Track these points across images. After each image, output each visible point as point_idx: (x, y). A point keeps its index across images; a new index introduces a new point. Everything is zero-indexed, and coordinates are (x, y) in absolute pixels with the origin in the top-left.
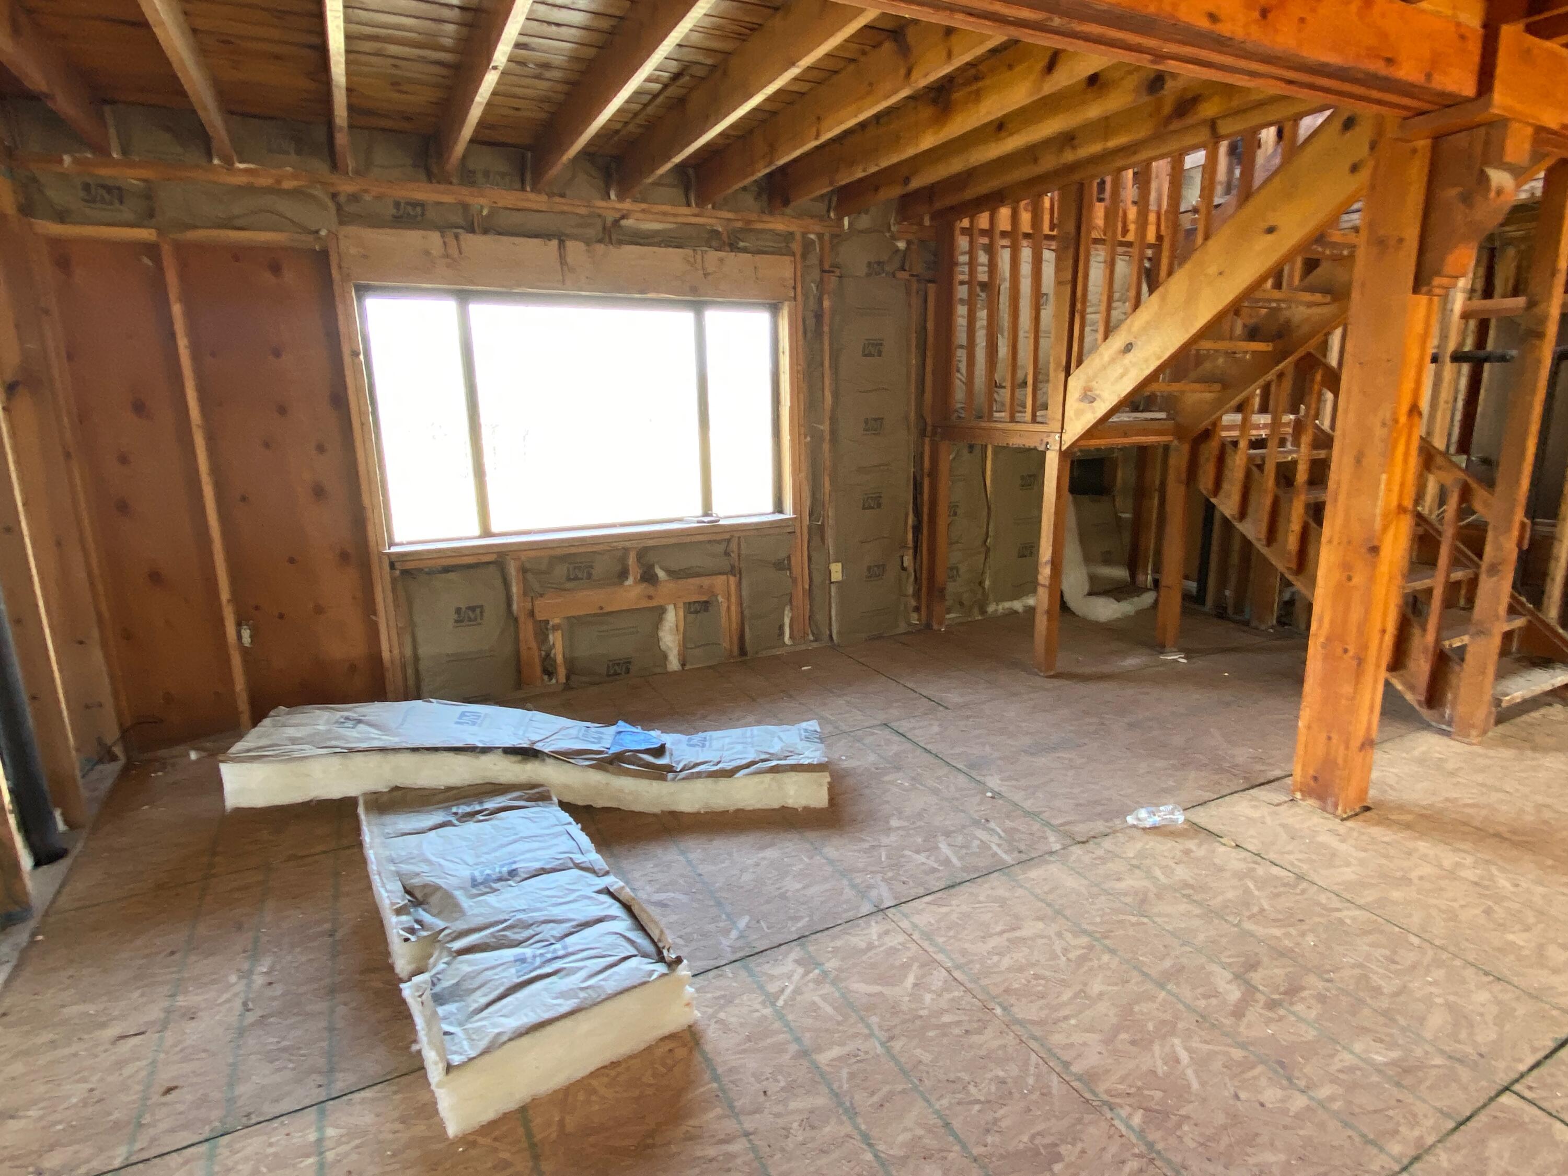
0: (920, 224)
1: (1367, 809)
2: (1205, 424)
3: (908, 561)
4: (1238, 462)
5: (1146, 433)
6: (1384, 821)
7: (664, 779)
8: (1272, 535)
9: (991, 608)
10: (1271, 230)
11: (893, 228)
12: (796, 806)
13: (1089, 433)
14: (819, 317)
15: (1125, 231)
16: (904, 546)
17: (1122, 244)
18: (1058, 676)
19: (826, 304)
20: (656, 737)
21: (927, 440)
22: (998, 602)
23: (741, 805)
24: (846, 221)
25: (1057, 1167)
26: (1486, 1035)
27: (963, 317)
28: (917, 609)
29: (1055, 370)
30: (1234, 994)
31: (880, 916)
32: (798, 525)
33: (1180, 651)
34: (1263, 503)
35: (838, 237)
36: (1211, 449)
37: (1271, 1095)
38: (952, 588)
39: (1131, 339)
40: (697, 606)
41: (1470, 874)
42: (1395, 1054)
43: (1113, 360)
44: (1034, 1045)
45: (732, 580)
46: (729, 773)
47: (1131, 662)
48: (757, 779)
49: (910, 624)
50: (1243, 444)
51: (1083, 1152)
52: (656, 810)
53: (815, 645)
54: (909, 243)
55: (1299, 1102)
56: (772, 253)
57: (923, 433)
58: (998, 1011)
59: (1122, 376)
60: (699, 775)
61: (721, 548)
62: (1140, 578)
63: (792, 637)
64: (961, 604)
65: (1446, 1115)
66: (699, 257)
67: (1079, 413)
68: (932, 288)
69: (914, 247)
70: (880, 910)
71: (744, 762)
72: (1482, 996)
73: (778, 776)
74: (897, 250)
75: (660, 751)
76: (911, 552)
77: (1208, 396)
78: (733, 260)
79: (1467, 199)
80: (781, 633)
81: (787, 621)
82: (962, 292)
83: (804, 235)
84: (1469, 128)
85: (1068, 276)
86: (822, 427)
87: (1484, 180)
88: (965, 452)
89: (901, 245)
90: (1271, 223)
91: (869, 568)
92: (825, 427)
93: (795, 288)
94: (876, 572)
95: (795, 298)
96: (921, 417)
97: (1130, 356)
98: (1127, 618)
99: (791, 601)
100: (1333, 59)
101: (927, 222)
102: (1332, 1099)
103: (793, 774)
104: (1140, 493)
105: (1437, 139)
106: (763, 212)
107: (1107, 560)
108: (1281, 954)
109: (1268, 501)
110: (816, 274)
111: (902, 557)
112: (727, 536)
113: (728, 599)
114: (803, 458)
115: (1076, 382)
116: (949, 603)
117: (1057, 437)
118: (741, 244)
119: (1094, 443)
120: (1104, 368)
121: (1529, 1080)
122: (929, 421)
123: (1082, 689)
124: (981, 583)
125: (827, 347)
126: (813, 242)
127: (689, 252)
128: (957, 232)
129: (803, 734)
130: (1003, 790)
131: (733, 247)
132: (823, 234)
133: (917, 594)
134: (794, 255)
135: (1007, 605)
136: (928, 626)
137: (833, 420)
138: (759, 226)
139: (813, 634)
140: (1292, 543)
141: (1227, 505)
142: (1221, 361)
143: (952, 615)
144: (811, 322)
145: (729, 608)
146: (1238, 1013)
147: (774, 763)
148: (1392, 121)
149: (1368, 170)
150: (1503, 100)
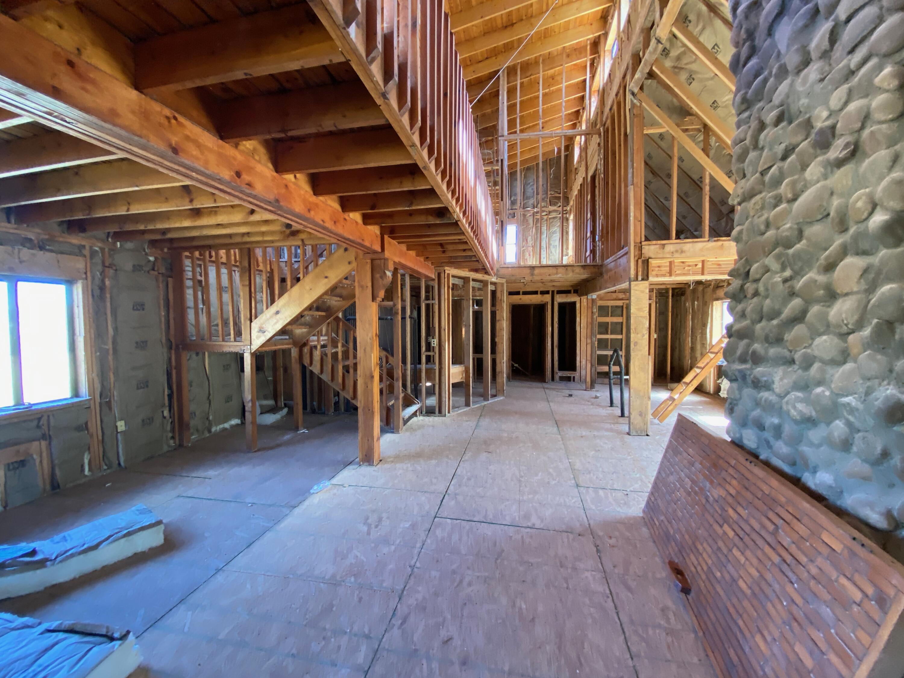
0: (162, 250)
1: (381, 461)
2: (305, 340)
3: (166, 413)
4: (317, 354)
5: (283, 344)
6: (386, 462)
7: (45, 566)
8: (333, 379)
9: (213, 429)
10: (326, 277)
11: (147, 250)
12: (143, 550)
13: (263, 346)
14: (102, 288)
15: (258, 266)
16: (163, 406)
17: (257, 270)
18: (259, 450)
19: (107, 283)
20: (25, 546)
21: (173, 352)
22: (216, 425)
23: (105, 564)
24: (118, 244)
25: (334, 609)
26: (427, 507)
27: (189, 294)
28: (173, 438)
29: (245, 320)
30: (365, 529)
31: (221, 572)
32: (92, 402)
33: (304, 428)
34: (328, 368)
35: (113, 250)
36: (306, 350)
37: (385, 550)
38: (192, 423)
39: (278, 309)
40: (16, 465)
41: (410, 469)
42: (410, 523)
43: (271, 317)
44: (310, 579)
45: (44, 443)
46: (95, 547)
47: (287, 437)
48: (117, 543)
49: (169, 446)
50: (319, 347)
51: (340, 599)
52: (42, 588)
53: (109, 471)
54: (156, 259)
55: (393, 548)
56: (70, 254)
57: (170, 348)
58: (291, 576)
59: (276, 323)
60: (72, 556)
61: (35, 423)
62: (279, 403)
63: (90, 470)
64: (198, 430)
65: (425, 531)
66: (16, 251)
67: (258, 337)
68: (170, 280)
69: (159, 261)
70: (218, 570)
71: (103, 538)
72: (423, 498)
73: (131, 537)
74: (149, 261)
75: (34, 553)
76: (168, 408)
77: (305, 330)
78: (43, 256)
79: (381, 277)
80: (83, 470)
81: (86, 461)
82: (189, 283)
83: (91, 247)
84: (380, 259)
85: (247, 283)
86: (107, 347)
87: (385, 273)
88: (194, 356)
89: (152, 259)
90: (326, 275)
91: (143, 421)
92: (110, 346)
93: (86, 273)
94: (148, 422)
95: (86, 279)
96: (169, 340)
97: (278, 316)
98: (278, 422)
99: (89, 449)
100: (351, 237)
101: (166, 250)
102: (400, 542)
103: (141, 532)
104: (275, 369)
105: (372, 260)
106: (64, 233)
107: (266, 398)
108: (373, 511)
109: (330, 366)
110: (100, 267)
111: (163, 412)
112: (39, 416)
113: (41, 456)
114: (94, 363)
115: (256, 324)
116: (192, 431)
117: (249, 347)
118: (48, 247)
119: (265, 349)
120: (268, 320)
121: (439, 512)
122: (173, 341)
123: (271, 452)
124: (208, 418)
125: (108, 304)
126: (96, 251)
127: (9, 248)
128: (184, 257)
129: (137, 512)
130: (255, 501)
131: (41, 248)
132: (104, 249)
133: (173, 430)
134: (85, 256)
135: (221, 426)
136: (181, 445)
137: (114, 342)
138: (61, 239)
139: (106, 465)
140: (340, 380)
141: (316, 369)
142: (307, 318)
143: (193, 437)
144: (97, 292)
145: (41, 462)
146: (369, 533)
147: (126, 532)
148: (361, 253)
149: (354, 264)
150: (387, 254)
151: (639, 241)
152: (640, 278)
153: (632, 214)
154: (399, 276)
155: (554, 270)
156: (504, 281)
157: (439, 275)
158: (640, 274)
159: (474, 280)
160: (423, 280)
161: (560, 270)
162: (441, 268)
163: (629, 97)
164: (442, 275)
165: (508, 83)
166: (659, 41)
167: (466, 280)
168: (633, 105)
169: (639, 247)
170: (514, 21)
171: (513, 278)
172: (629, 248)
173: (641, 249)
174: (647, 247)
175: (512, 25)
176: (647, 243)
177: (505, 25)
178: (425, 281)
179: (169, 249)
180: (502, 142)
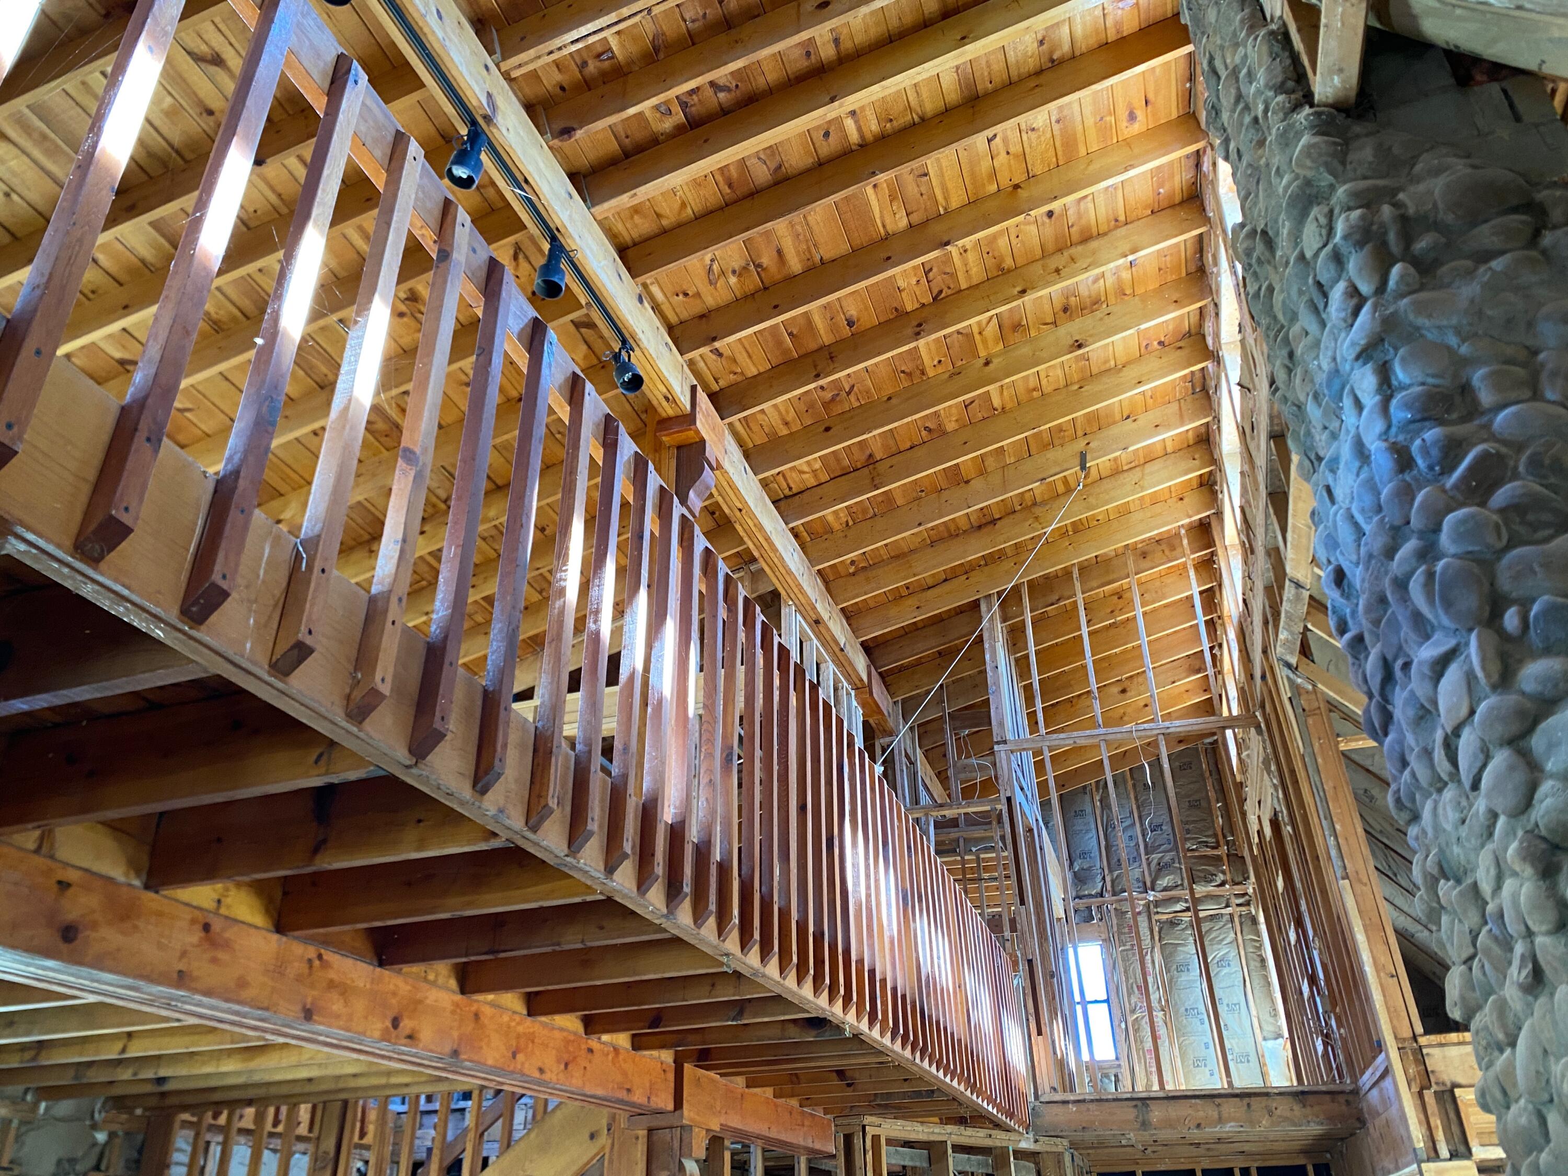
0: (130, 1112)
11: (97, 1116)
15: (363, 1134)
24: (43, 1105)
54: (112, 1135)
69: (117, 1141)
74: (95, 1144)
84: (671, 1128)
89: (101, 1137)
105: (650, 1131)
128: (177, 1125)
148: (623, 1119)
149: (603, 1140)
150: (688, 1113)
151: (1408, 1034)
152: (1444, 1152)
153: (1366, 956)
154: (727, 1156)
155: (1207, 1111)
156: (1061, 1145)
157: (848, 1140)
158: (1440, 1136)
159: (958, 1148)
160: (803, 1160)
161: (1230, 1108)
162: (854, 1121)
163: (1282, 673)
164: (857, 1141)
165: (1004, 620)
166: (1298, 585)
167: (934, 1150)
168: (1296, 690)
169: (1414, 1052)
170: (997, 516)
171: (1089, 1136)
172: (1387, 1056)
173: (1420, 1057)
174: (1435, 1052)
175: (994, 522)
176: (1433, 1039)
177: (975, 524)
178: (809, 1161)
179: (145, 1109)
180: (1003, 754)
